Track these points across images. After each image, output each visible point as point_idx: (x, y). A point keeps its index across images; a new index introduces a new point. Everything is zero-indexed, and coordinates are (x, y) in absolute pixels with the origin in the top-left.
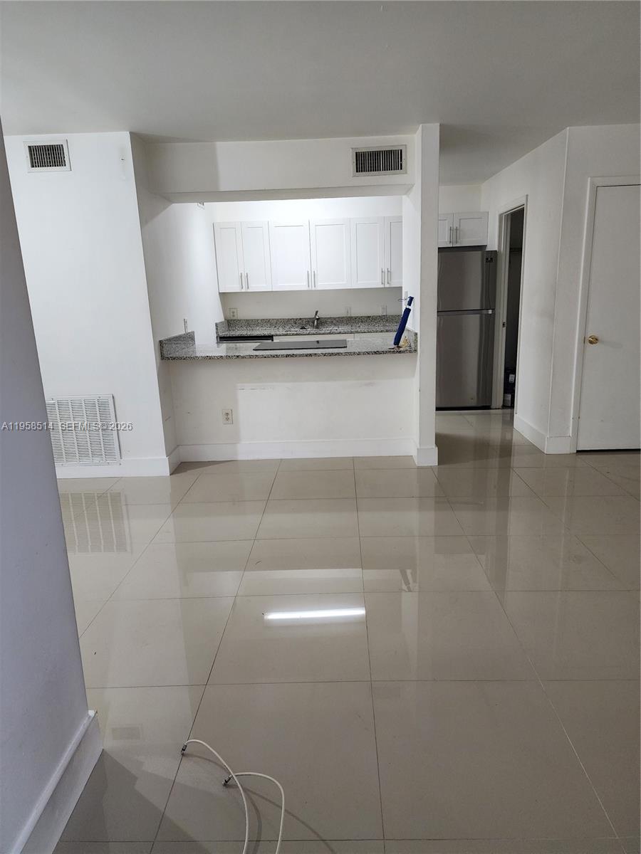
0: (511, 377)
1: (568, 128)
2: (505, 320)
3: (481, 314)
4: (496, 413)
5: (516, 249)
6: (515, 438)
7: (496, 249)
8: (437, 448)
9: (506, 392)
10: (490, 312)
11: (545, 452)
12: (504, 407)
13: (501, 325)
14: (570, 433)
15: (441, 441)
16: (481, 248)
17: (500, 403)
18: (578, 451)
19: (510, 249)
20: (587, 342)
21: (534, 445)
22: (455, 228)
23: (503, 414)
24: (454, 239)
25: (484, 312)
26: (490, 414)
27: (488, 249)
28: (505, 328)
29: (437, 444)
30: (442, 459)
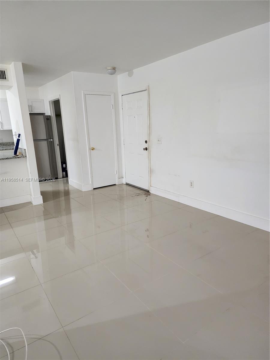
0: (64, 166)
1: (72, 72)
2: (58, 143)
3: (47, 141)
4: (61, 180)
5: (58, 115)
6: (70, 188)
7: (50, 115)
8: (42, 196)
9: (63, 171)
10: (52, 140)
11: (83, 191)
12: (63, 177)
13: (57, 145)
14: (90, 183)
15: (43, 193)
16: (43, 114)
17: (62, 176)
18: (94, 189)
19: (56, 115)
20: (91, 150)
21: (78, 189)
22: (30, 105)
23: (63, 180)
24: (31, 110)
25: (49, 140)
26: (58, 181)
27: (46, 114)
28: (59, 146)
29: (41, 195)
30: (45, 200)
